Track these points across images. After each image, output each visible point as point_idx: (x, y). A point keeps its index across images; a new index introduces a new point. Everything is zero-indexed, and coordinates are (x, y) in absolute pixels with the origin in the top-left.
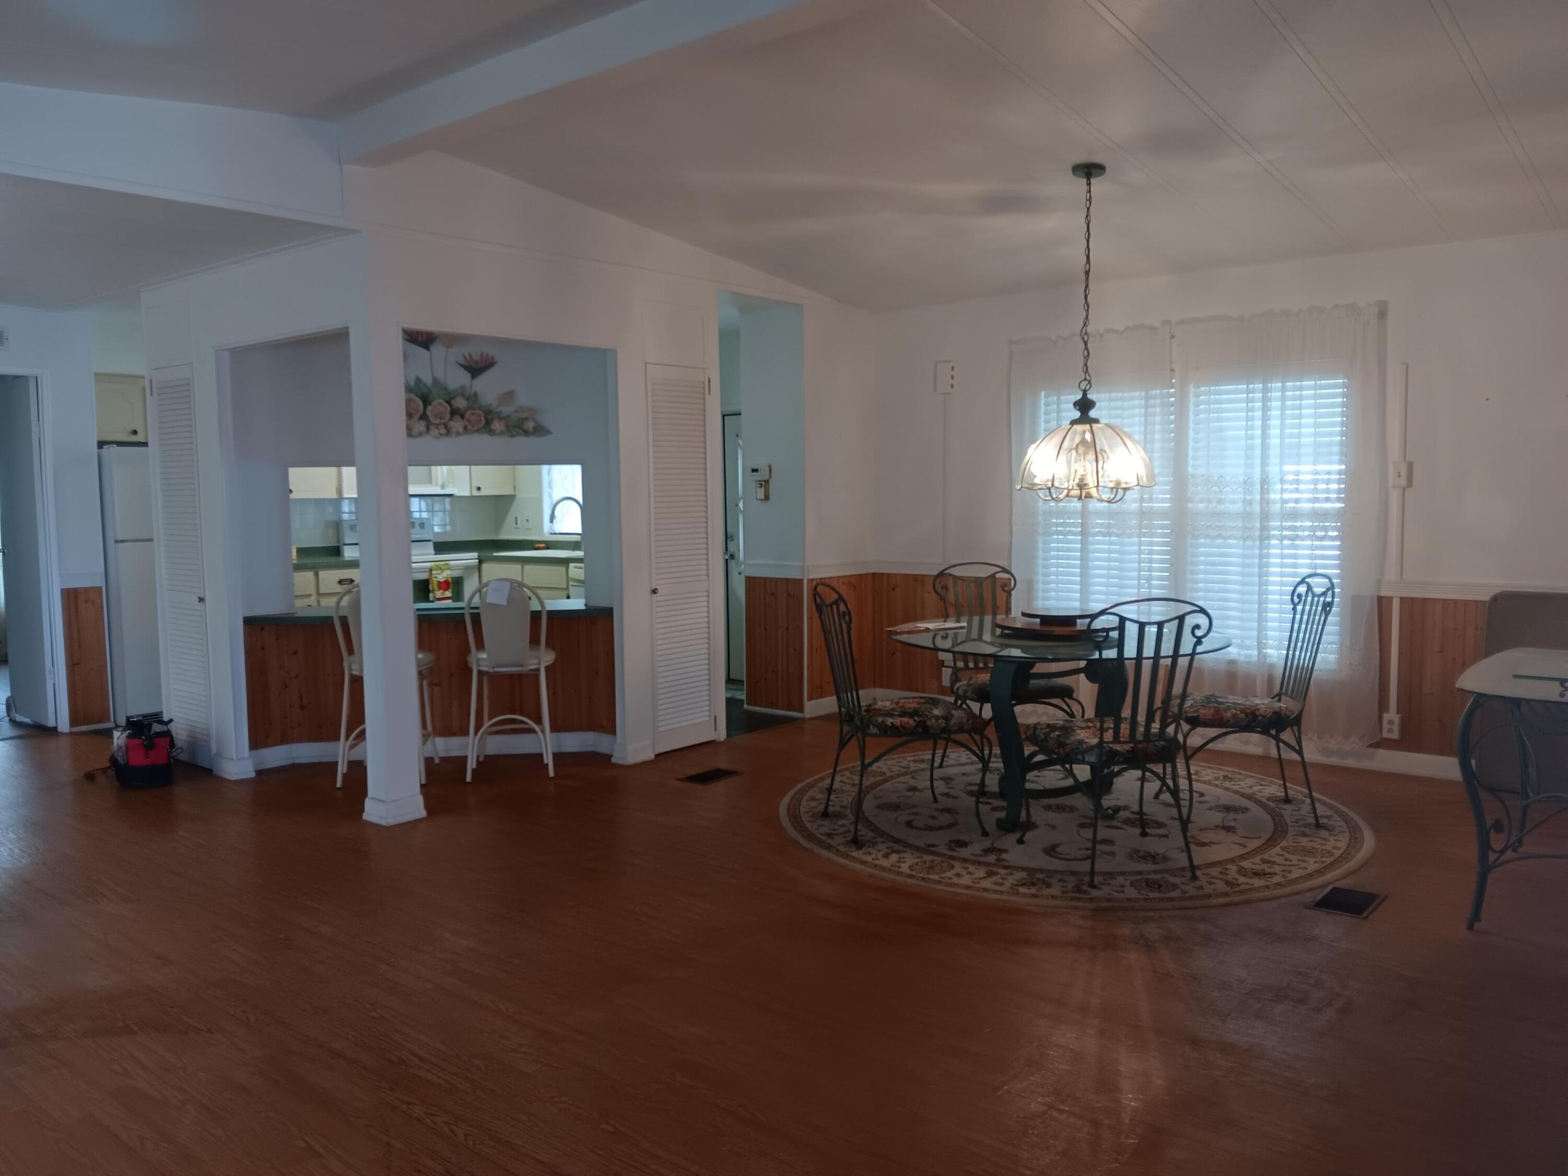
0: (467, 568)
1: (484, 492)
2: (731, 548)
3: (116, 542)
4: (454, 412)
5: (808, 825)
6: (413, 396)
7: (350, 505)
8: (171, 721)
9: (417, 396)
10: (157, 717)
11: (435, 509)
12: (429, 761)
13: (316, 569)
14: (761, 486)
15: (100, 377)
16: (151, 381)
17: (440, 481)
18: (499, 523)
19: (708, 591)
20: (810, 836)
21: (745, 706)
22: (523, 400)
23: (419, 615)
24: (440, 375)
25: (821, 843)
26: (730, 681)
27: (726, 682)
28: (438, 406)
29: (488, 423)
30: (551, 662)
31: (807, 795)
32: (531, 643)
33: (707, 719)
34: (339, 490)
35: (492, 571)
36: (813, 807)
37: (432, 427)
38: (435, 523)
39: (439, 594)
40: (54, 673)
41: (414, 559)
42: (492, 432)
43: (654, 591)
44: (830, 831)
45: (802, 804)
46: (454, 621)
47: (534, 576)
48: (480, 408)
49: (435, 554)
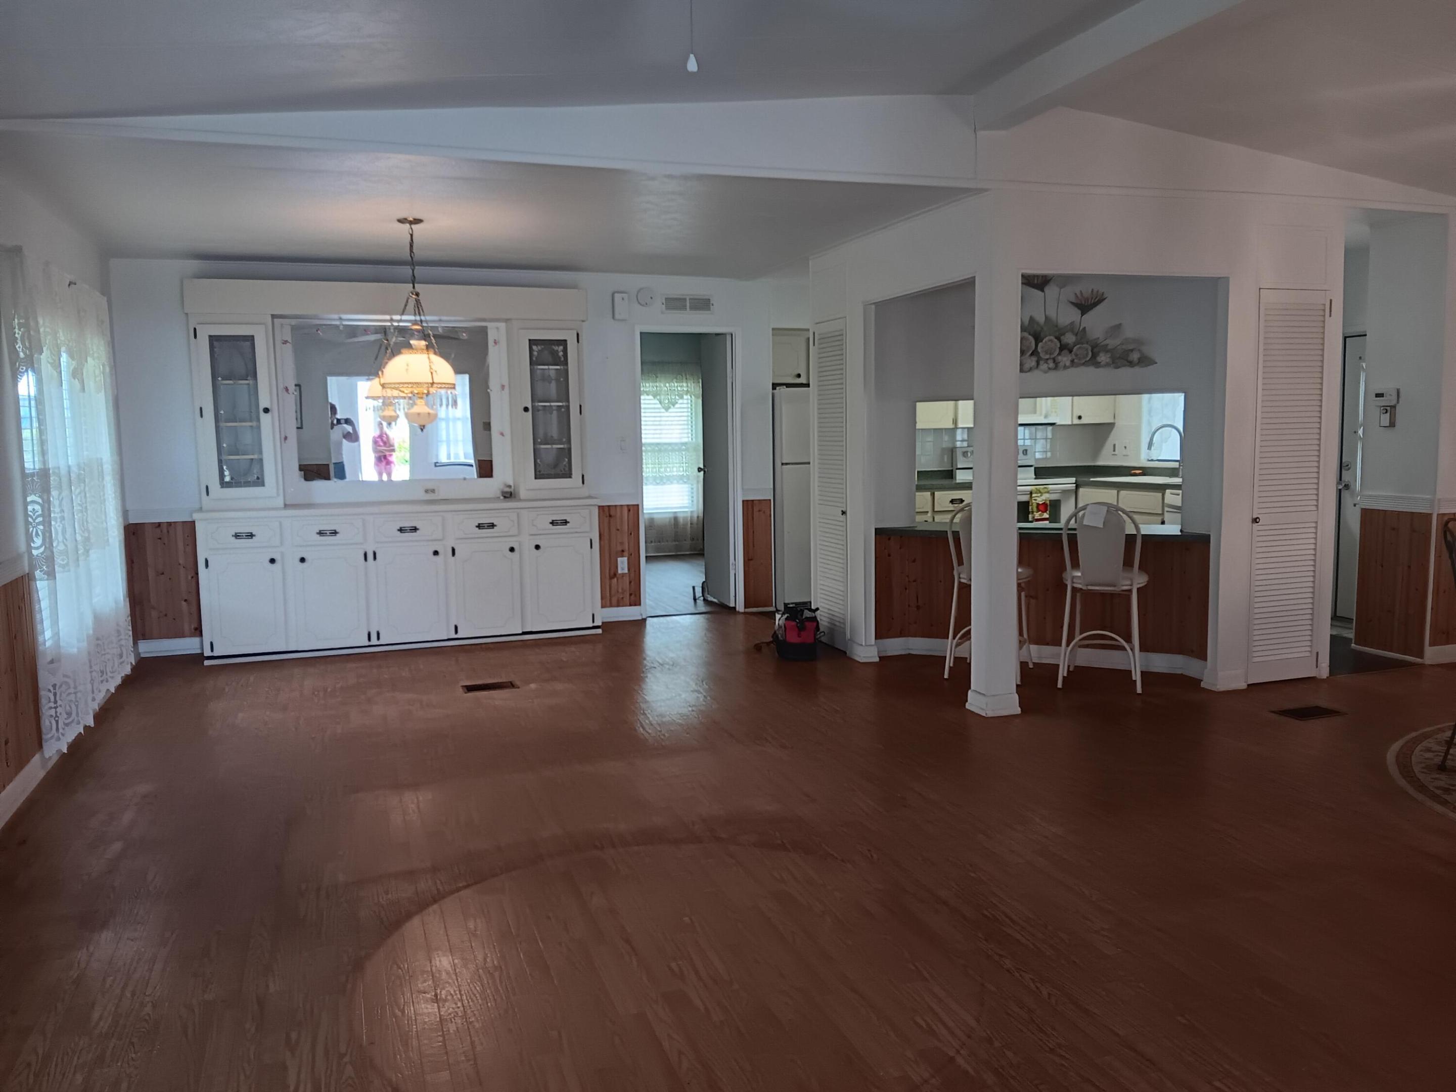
0: (1064, 492)
1: (1084, 421)
2: (1346, 476)
3: (782, 464)
4: (1064, 348)
5: (1421, 777)
6: (1026, 334)
7: (963, 433)
8: (817, 609)
9: (1030, 334)
10: (807, 605)
11: (1038, 437)
12: (1023, 665)
13: (932, 490)
14: (1386, 412)
15: (776, 331)
16: (814, 333)
17: (1044, 412)
18: (1097, 450)
19: (1316, 522)
20: (1422, 788)
21: (1353, 645)
22: (1129, 332)
23: (1020, 533)
24: (1052, 313)
25: (1435, 797)
26: (1335, 617)
27: (1332, 619)
28: (1049, 342)
29: (1094, 356)
30: (1145, 584)
31: (1422, 744)
32: (1124, 565)
33: (1308, 654)
34: (955, 422)
35: (1088, 495)
36: (1426, 759)
37: (1041, 362)
38: (1037, 450)
39: (1037, 515)
40: (735, 565)
41: (1020, 482)
42: (1097, 365)
43: (1255, 520)
44: (1447, 786)
45: (1414, 753)
46: (1052, 541)
47: (1129, 500)
48: (1087, 343)
49: (1035, 479)
